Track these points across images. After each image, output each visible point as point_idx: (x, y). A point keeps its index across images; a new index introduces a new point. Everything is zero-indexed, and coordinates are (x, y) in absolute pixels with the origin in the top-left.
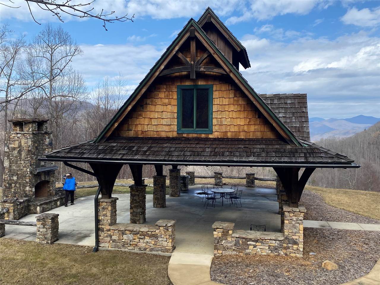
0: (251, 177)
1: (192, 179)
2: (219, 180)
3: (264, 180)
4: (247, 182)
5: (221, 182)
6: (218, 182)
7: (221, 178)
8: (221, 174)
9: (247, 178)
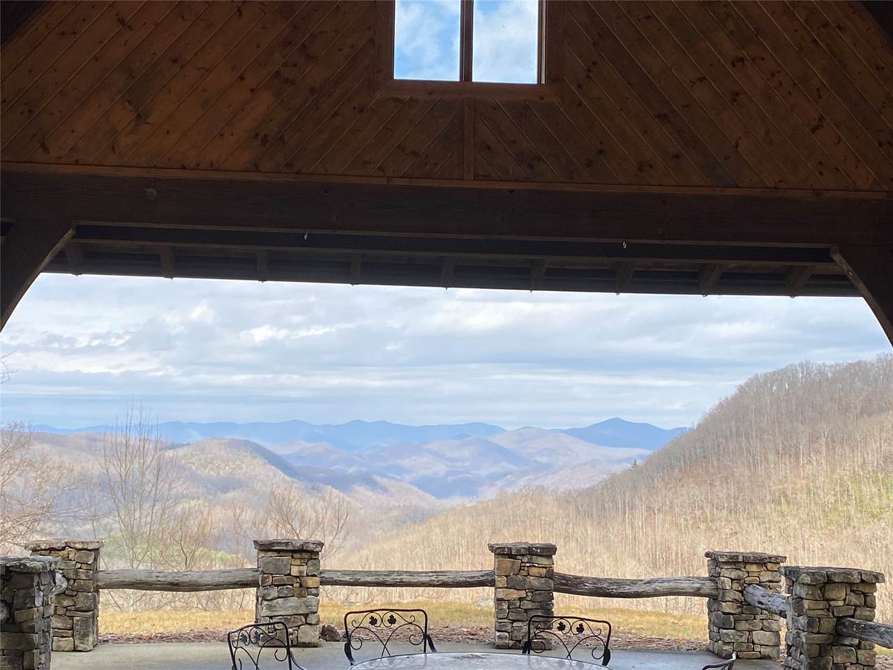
0: (534, 571)
1: (81, 601)
2: (293, 601)
3: (627, 589)
4: (508, 611)
5: (307, 616)
6: (285, 621)
7: (311, 582)
8: (308, 553)
9: (501, 581)
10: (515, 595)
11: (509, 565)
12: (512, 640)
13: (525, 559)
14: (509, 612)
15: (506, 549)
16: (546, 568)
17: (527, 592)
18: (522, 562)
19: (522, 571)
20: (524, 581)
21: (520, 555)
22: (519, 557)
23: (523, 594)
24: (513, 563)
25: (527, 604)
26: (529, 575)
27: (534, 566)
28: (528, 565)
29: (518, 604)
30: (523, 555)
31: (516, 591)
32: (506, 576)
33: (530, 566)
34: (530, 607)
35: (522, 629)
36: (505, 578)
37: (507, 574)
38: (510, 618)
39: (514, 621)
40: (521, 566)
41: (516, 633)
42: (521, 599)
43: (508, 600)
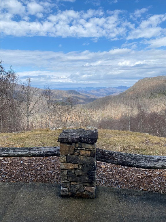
9: (62, 159)
10: (71, 166)
11: (67, 149)
12: (70, 192)
13: (77, 145)
14: (68, 177)
15: (65, 140)
16: (90, 151)
17: (78, 165)
18: (75, 147)
19: (75, 153)
20: (77, 158)
21: (74, 143)
22: (73, 144)
23: (76, 166)
24: (70, 147)
25: (79, 172)
26: (80, 154)
27: (83, 150)
28: (79, 149)
29: (73, 172)
30: (76, 143)
31: (72, 165)
32: (66, 155)
33: (80, 150)
34: (81, 173)
35: (76, 186)
36: (65, 157)
37: (66, 154)
38: (69, 180)
39: (71, 182)
40: (75, 150)
41: (72, 188)
42: (75, 169)
43: (67, 170)
